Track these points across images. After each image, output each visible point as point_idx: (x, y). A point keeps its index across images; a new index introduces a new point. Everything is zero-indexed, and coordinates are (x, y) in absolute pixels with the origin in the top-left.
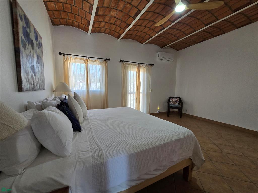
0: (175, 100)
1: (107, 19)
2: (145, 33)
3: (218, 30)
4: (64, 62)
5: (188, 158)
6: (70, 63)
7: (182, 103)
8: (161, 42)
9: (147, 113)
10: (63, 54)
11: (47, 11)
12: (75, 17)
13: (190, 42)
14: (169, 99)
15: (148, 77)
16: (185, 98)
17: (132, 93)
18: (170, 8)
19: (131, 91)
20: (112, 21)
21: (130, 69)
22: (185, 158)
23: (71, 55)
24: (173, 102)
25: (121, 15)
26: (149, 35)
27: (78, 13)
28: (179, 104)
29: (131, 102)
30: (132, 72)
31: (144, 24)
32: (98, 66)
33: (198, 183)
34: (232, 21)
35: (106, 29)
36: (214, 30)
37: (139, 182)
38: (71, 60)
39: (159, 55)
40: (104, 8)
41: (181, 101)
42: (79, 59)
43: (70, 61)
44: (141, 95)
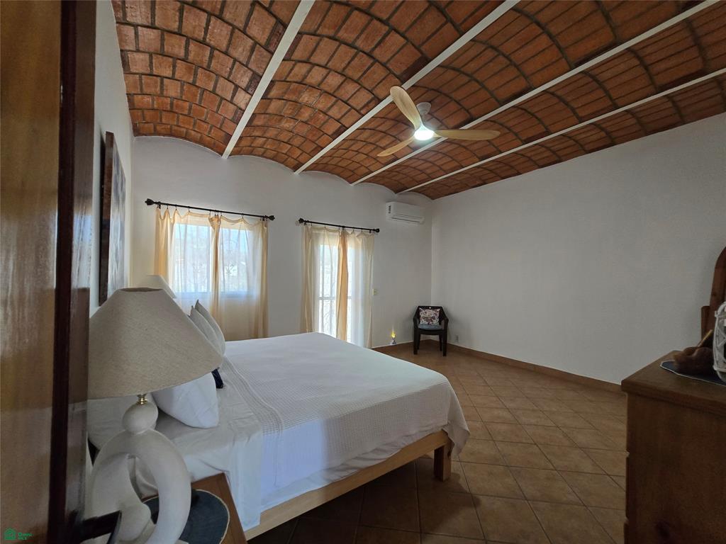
0: (430, 313)
1: (272, 133)
2: (358, 163)
3: (507, 167)
4: (158, 223)
5: (440, 429)
6: (172, 225)
7: (447, 321)
8: (395, 181)
9: (365, 347)
10: (156, 203)
11: (130, 109)
12: (195, 124)
13: (457, 184)
14: (418, 312)
15: (365, 260)
16: (452, 309)
17: (327, 298)
18: (406, 127)
19: (325, 294)
20: (284, 136)
21: (324, 241)
22: (432, 429)
23: (176, 205)
24: (426, 319)
25: (304, 130)
26: (367, 168)
27: (204, 117)
28: (440, 324)
29: (326, 322)
30: (327, 247)
31: (354, 148)
32: (243, 232)
33: (462, 481)
34: (529, 155)
35: (267, 149)
36: (498, 166)
37: (345, 474)
38: (176, 218)
39: (390, 209)
40: (267, 116)
41: (443, 316)
42: (196, 215)
43: (172, 221)
44: (349, 302)
